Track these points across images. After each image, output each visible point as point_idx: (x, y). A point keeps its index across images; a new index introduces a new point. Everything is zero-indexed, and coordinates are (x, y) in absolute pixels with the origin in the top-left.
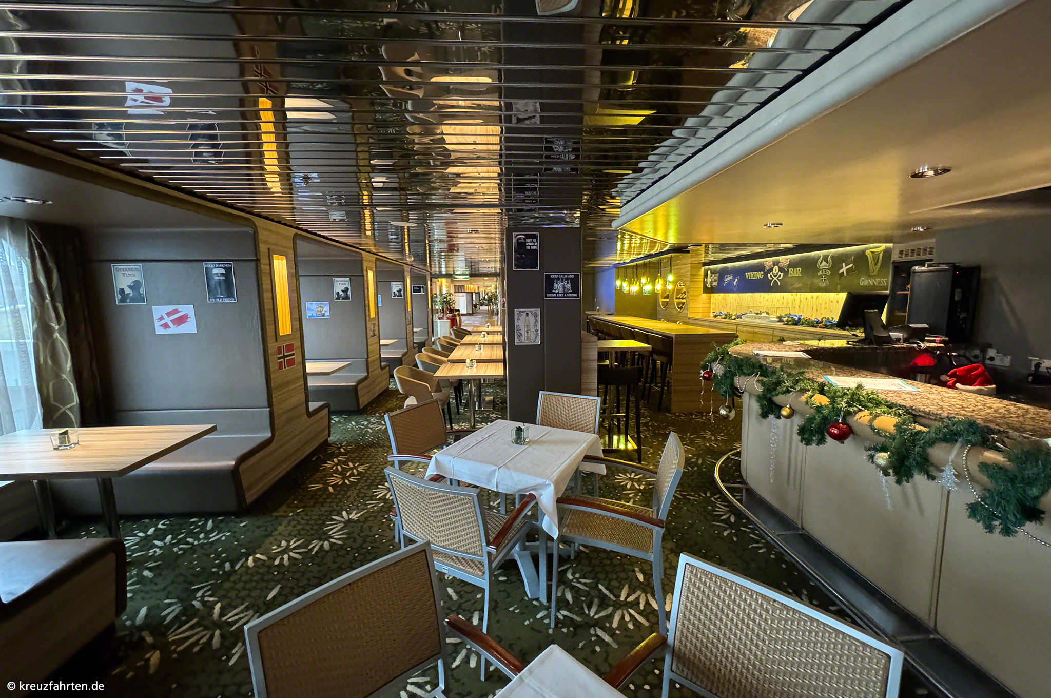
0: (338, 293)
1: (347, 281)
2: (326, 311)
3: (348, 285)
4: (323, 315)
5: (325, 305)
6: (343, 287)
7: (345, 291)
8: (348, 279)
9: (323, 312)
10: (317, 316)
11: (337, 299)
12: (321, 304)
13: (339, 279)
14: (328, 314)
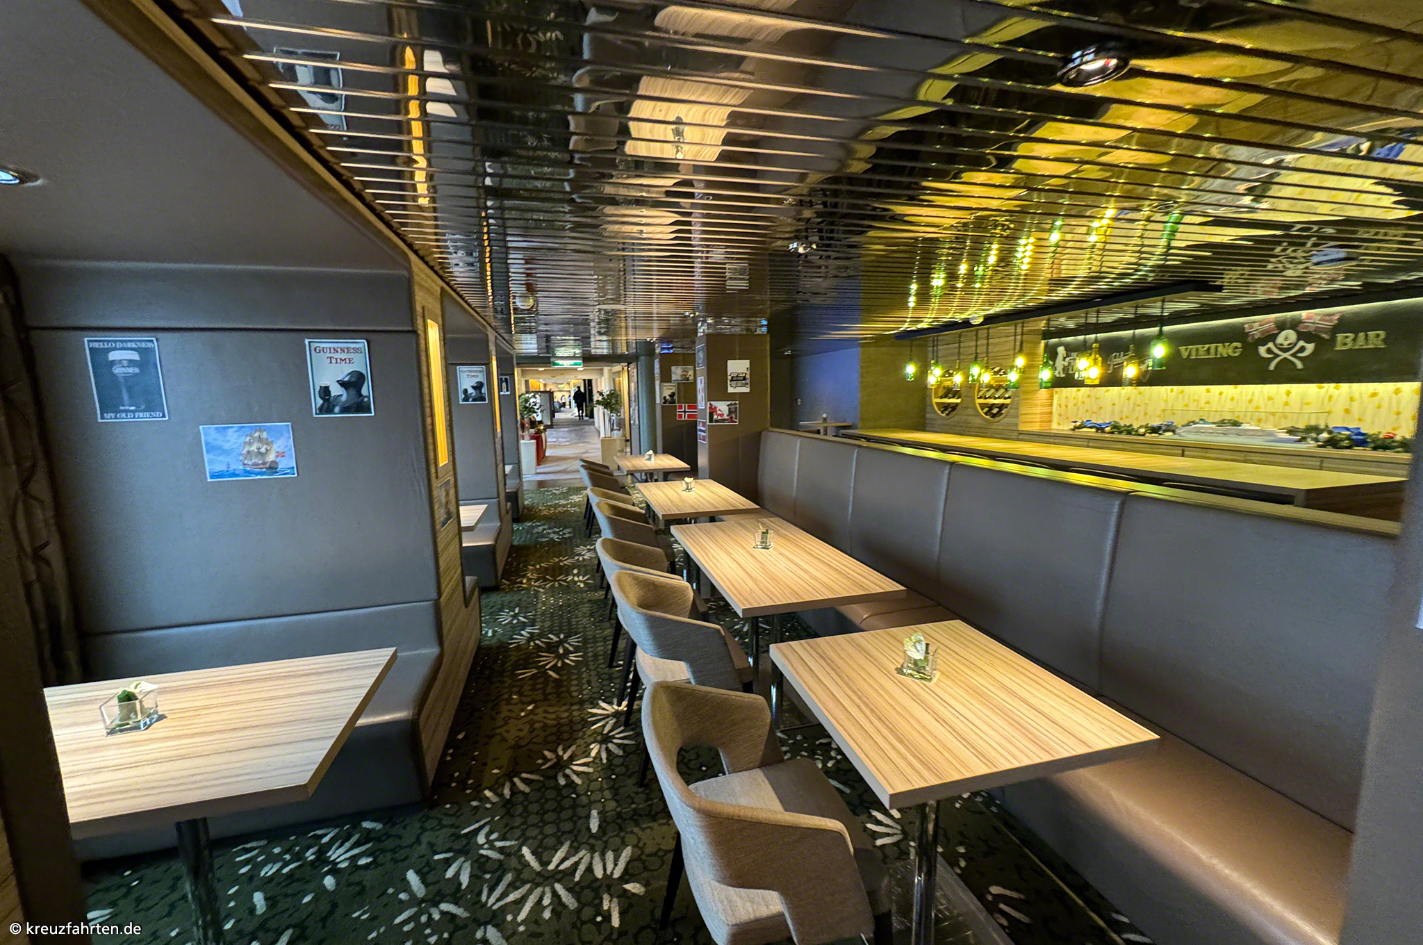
0: (325, 391)
1: (356, 350)
2: (281, 455)
3: (360, 363)
4: (273, 468)
5: (279, 433)
6: (344, 372)
7: (353, 383)
8: (362, 344)
9: (271, 457)
10: (247, 473)
11: (321, 410)
12: (261, 430)
13: (325, 344)
14: (288, 462)
